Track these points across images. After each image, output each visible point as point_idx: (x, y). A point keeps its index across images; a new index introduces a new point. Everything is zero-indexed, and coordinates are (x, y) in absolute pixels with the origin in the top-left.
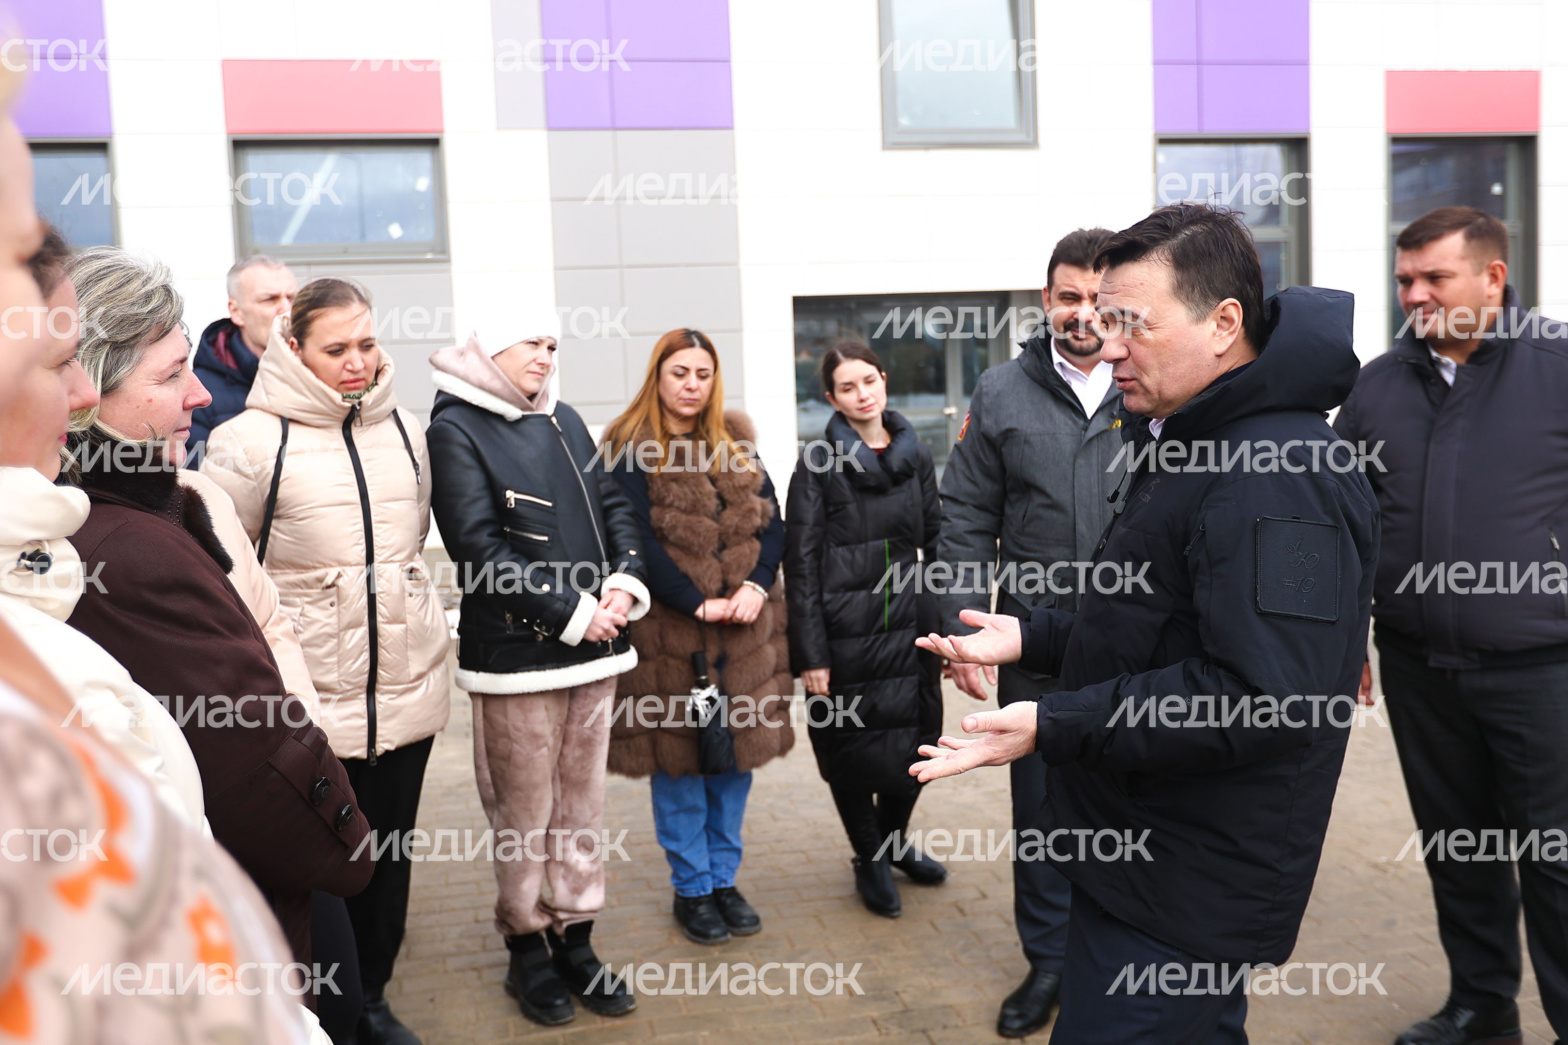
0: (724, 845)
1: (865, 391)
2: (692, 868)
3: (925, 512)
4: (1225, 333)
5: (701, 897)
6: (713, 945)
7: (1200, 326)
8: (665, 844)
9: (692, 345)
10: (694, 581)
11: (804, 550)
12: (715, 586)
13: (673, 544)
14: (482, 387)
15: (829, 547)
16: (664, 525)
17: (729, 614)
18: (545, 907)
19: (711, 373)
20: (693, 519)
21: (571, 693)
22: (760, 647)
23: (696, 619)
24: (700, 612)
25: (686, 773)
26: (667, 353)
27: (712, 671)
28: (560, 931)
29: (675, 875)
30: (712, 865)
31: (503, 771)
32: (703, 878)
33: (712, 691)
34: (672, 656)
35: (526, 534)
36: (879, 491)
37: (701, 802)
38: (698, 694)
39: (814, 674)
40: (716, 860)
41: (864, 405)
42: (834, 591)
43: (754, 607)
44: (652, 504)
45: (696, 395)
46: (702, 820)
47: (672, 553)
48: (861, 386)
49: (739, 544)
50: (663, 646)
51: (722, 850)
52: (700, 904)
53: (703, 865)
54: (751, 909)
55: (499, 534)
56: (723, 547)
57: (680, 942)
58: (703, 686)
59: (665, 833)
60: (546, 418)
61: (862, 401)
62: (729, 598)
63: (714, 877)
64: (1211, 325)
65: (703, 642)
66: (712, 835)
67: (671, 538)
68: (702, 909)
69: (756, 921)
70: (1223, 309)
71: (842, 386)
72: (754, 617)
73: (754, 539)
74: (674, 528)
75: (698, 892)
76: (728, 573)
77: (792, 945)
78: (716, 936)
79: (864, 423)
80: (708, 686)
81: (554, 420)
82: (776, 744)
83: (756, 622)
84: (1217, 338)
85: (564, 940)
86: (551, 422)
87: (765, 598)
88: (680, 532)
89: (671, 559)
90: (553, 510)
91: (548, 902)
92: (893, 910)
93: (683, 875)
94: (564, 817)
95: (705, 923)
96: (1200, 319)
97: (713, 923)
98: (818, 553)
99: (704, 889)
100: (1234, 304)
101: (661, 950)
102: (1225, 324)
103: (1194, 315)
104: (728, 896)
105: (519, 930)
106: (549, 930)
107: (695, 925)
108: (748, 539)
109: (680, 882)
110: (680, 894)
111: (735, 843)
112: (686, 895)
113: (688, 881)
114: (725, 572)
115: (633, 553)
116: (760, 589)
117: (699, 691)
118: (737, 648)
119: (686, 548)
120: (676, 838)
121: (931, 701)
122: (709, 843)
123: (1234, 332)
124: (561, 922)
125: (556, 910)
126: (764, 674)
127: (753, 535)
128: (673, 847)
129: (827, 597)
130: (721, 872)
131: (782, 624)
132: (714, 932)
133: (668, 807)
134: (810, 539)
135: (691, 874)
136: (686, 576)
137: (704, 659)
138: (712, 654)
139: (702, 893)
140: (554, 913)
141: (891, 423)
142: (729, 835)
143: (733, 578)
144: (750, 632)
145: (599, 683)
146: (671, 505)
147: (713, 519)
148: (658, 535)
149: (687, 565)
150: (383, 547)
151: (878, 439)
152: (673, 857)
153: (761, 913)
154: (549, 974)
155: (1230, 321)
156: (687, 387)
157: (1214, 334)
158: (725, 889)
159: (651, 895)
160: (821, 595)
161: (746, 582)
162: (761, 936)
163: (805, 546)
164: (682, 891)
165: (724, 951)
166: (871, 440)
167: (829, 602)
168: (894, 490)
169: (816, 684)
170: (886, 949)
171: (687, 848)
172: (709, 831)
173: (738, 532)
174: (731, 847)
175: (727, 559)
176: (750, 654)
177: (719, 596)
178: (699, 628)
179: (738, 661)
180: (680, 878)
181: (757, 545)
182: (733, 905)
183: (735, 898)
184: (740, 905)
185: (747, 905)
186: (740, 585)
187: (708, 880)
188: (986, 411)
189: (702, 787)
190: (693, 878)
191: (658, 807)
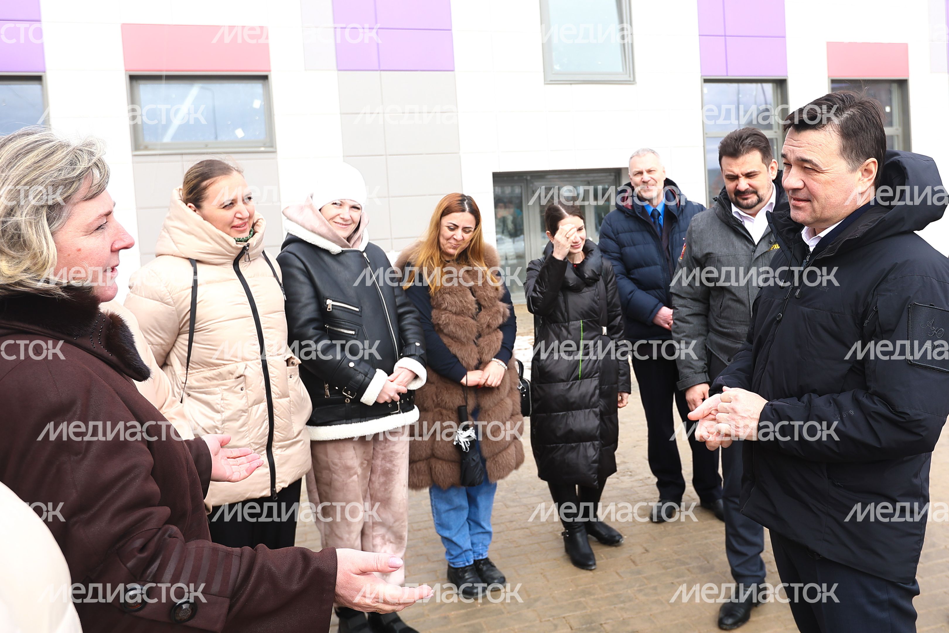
0: (481, 530)
2: (460, 547)
4: (866, 180)
5: (467, 566)
7: (853, 174)
8: (440, 532)
10: (460, 360)
12: (475, 363)
13: (446, 335)
16: (441, 322)
17: (483, 381)
20: (460, 319)
21: (374, 439)
22: (502, 400)
23: (462, 385)
24: (464, 380)
25: (453, 486)
26: (446, 212)
27: (471, 420)
29: (448, 553)
30: (473, 544)
31: (326, 493)
32: (467, 553)
33: (470, 432)
34: (445, 408)
36: (577, 290)
37: (464, 503)
38: (462, 434)
40: (475, 541)
43: (499, 376)
44: (433, 308)
46: (465, 514)
47: (446, 340)
49: (489, 334)
50: (439, 402)
51: (479, 533)
52: (465, 571)
53: (467, 545)
54: (500, 573)
55: (321, 328)
56: (480, 336)
58: (465, 428)
59: (441, 525)
60: (360, 253)
62: (483, 370)
63: (474, 552)
64: (859, 174)
65: (466, 399)
66: (472, 523)
67: (445, 331)
68: (467, 574)
69: (503, 579)
70: (868, 165)
72: (499, 382)
73: (499, 330)
74: (447, 324)
75: (464, 564)
76: (483, 354)
77: (529, 596)
78: (478, 592)
80: (469, 428)
81: (365, 255)
82: (513, 463)
83: (500, 385)
84: (861, 183)
86: (363, 256)
87: (506, 368)
88: (451, 328)
89: (445, 344)
90: (359, 314)
92: (591, 565)
93: (454, 553)
94: (373, 523)
95: (469, 583)
96: (853, 170)
99: (468, 562)
100: (874, 162)
102: (867, 174)
103: (850, 167)
104: (484, 564)
107: (462, 586)
108: (495, 330)
109: (452, 557)
110: (452, 565)
111: (488, 528)
112: (456, 567)
113: (456, 557)
114: (481, 353)
115: (417, 344)
116: (503, 363)
118: (487, 402)
119: (456, 338)
120: (448, 528)
122: (470, 529)
123: (871, 179)
126: (505, 417)
127: (498, 328)
128: (447, 534)
130: (479, 548)
131: (515, 383)
132: (476, 590)
133: (443, 507)
135: (459, 551)
136: (455, 356)
137: (466, 409)
138: (470, 407)
139: (467, 564)
142: (483, 524)
143: (485, 358)
144: (496, 391)
146: (445, 309)
147: (473, 318)
148: (437, 328)
149: (455, 349)
152: (447, 540)
153: (505, 573)
155: (870, 172)
157: (860, 180)
158: (482, 560)
159: (430, 566)
161: (493, 359)
164: (453, 563)
168: (587, 289)
170: (590, 594)
171: (456, 534)
172: (470, 521)
173: (489, 326)
174: (483, 531)
175: (482, 345)
176: (496, 405)
177: (477, 368)
178: (463, 391)
179: (489, 410)
180: (452, 555)
181: (501, 335)
182: (487, 570)
183: (489, 566)
184: (492, 570)
185: (497, 570)
186: (490, 361)
187: (470, 555)
188: (695, 242)
189: (465, 493)
190: (461, 554)
191: (436, 509)
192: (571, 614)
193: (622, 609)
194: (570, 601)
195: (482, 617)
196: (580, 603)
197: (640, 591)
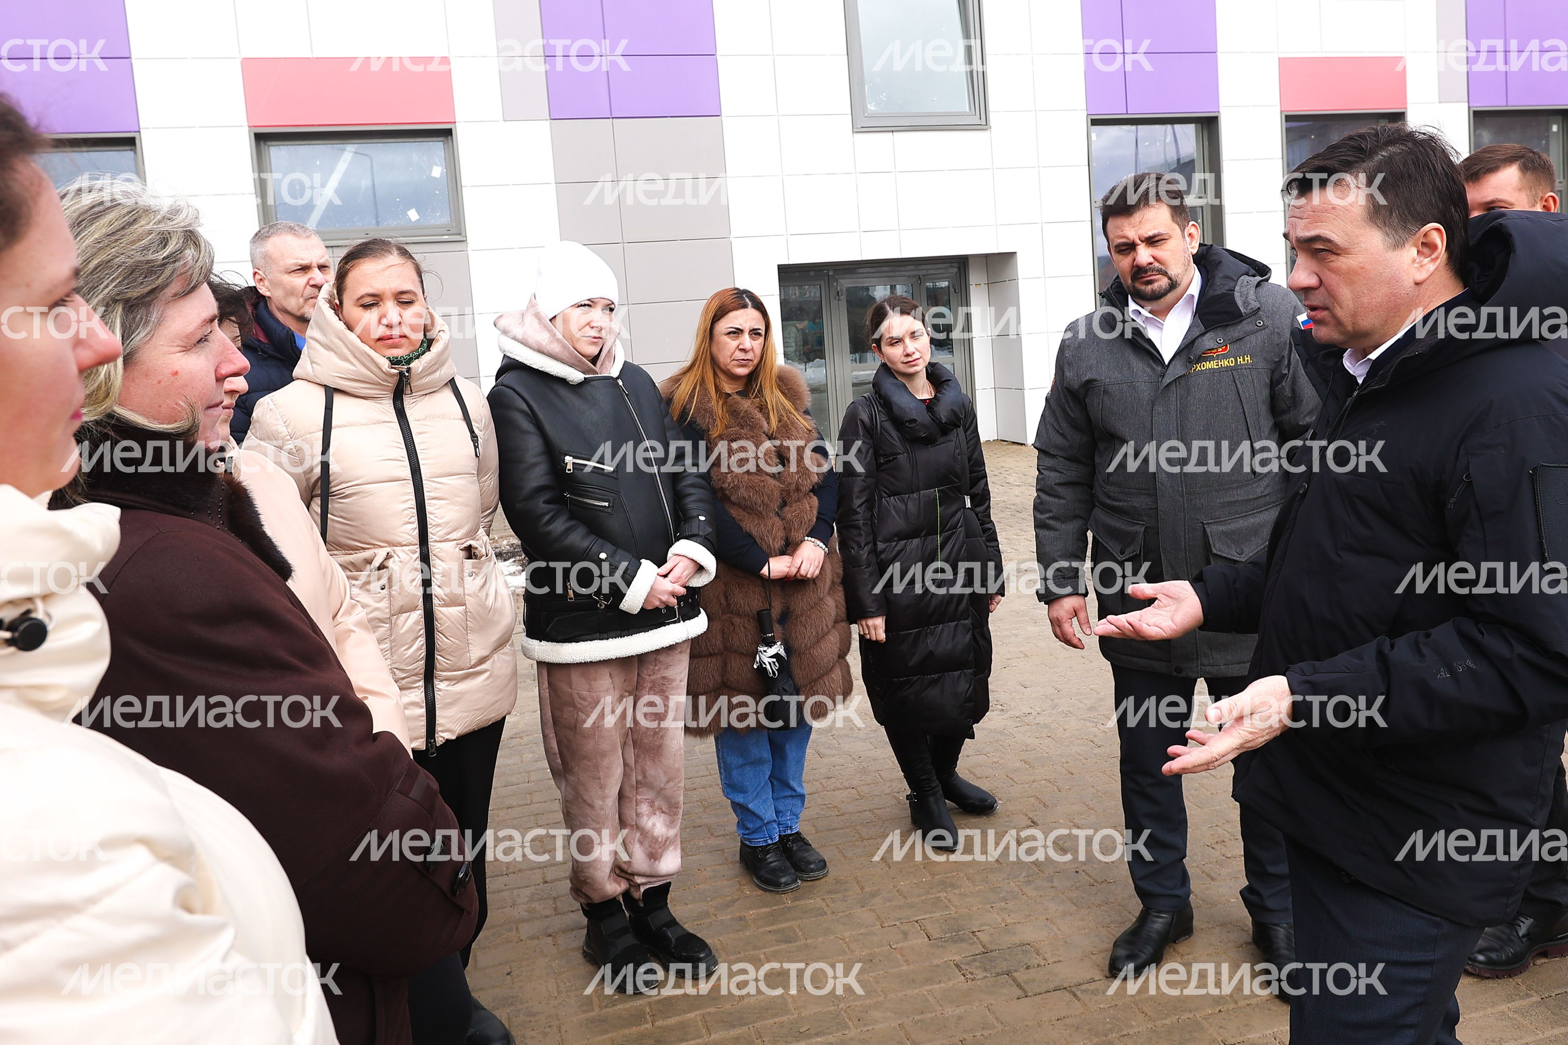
0: (789, 793)
1: (910, 346)
2: (758, 817)
3: (969, 460)
4: (1427, 260)
5: (770, 845)
6: (784, 892)
7: (1398, 253)
8: (731, 796)
9: (745, 306)
10: (758, 540)
11: (857, 502)
12: (778, 544)
13: (734, 504)
14: (540, 351)
15: (880, 498)
16: (726, 485)
17: (794, 571)
18: (620, 871)
19: (763, 333)
20: (755, 479)
21: (641, 659)
22: (821, 600)
23: (762, 578)
24: (765, 570)
26: (720, 313)
27: (777, 628)
28: (638, 895)
29: (741, 825)
30: (777, 812)
31: (569, 740)
32: (769, 827)
33: (777, 648)
34: (738, 614)
35: (585, 500)
36: (929, 441)
37: (767, 754)
38: (765, 651)
39: (870, 622)
40: (781, 808)
41: (910, 359)
42: (887, 540)
43: (816, 563)
45: (750, 356)
46: (767, 770)
47: (734, 512)
48: (908, 341)
49: (799, 500)
50: (729, 605)
51: (786, 797)
52: (768, 852)
53: (769, 814)
54: (818, 853)
55: (558, 500)
56: (784, 504)
57: (750, 891)
58: (770, 643)
59: (730, 786)
60: (611, 380)
61: (908, 355)
62: (792, 554)
63: (779, 825)
64: (1411, 252)
65: (768, 599)
66: (777, 784)
67: (733, 498)
68: (770, 857)
69: (823, 864)
70: (1425, 235)
71: (889, 340)
72: (817, 572)
73: (812, 495)
74: (736, 488)
75: (766, 841)
76: (790, 531)
77: (862, 888)
78: (786, 884)
79: (911, 376)
80: (775, 643)
81: (620, 383)
82: (838, 693)
83: (817, 577)
84: (1416, 265)
85: (642, 905)
86: (618, 385)
87: (825, 552)
88: (742, 492)
89: (734, 519)
90: (614, 475)
91: (625, 867)
93: (750, 826)
94: (637, 782)
95: (774, 870)
96: (1398, 245)
97: (784, 871)
98: (870, 503)
99: (771, 838)
100: (1438, 230)
101: (733, 901)
102: (1426, 250)
103: (1391, 241)
104: (793, 842)
105: (597, 898)
106: (626, 894)
107: (763, 873)
108: (806, 495)
109: (747, 832)
110: (748, 843)
111: (799, 790)
112: (753, 845)
113: (754, 832)
114: (787, 529)
115: (702, 518)
116: (821, 544)
117: (765, 648)
118: (801, 602)
119: (749, 509)
120: (742, 790)
121: (981, 642)
122: (774, 792)
123: (1437, 258)
124: (638, 886)
125: (633, 874)
126: (827, 625)
127: (811, 491)
128: (740, 799)
129: (881, 546)
130: (787, 818)
131: (838, 574)
132: (783, 880)
133: (735, 760)
134: (862, 491)
135: (759, 824)
136: (750, 536)
137: (770, 615)
138: (776, 611)
139: (770, 842)
140: (631, 878)
141: (935, 375)
142: (793, 784)
143: (795, 535)
144: (812, 586)
145: (671, 648)
147: (775, 478)
148: (720, 495)
149: (750, 525)
150: (438, 525)
151: (923, 391)
152: (739, 808)
154: (630, 940)
155: (1433, 247)
156: (741, 347)
157: (1414, 261)
158: (791, 835)
160: (875, 545)
161: (806, 538)
162: (830, 879)
163: (857, 498)
164: (749, 840)
165: (796, 899)
166: (918, 392)
167: (883, 551)
168: (942, 439)
169: (873, 632)
170: (953, 886)
171: (753, 800)
172: (773, 780)
173: (798, 489)
174: (794, 794)
175: (789, 516)
176: (812, 608)
177: (783, 553)
178: (764, 587)
179: (802, 615)
180: (747, 829)
181: (815, 501)
182: (799, 850)
183: (801, 843)
184: (807, 851)
185: (813, 849)
186: (802, 542)
187: (774, 828)
188: (1069, 364)
189: (766, 739)
190: (761, 827)
191: (724, 762)
192: (926, 916)
193: (1003, 909)
194: (924, 898)
195: (794, 919)
196: (938, 899)
197: (1029, 882)
